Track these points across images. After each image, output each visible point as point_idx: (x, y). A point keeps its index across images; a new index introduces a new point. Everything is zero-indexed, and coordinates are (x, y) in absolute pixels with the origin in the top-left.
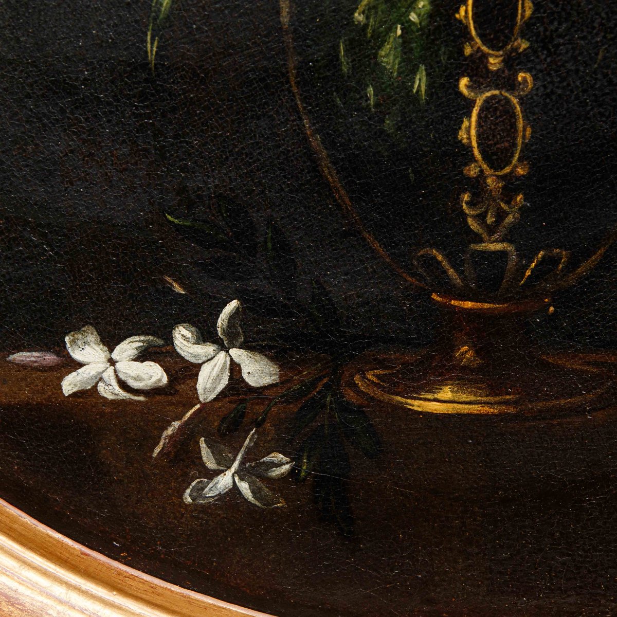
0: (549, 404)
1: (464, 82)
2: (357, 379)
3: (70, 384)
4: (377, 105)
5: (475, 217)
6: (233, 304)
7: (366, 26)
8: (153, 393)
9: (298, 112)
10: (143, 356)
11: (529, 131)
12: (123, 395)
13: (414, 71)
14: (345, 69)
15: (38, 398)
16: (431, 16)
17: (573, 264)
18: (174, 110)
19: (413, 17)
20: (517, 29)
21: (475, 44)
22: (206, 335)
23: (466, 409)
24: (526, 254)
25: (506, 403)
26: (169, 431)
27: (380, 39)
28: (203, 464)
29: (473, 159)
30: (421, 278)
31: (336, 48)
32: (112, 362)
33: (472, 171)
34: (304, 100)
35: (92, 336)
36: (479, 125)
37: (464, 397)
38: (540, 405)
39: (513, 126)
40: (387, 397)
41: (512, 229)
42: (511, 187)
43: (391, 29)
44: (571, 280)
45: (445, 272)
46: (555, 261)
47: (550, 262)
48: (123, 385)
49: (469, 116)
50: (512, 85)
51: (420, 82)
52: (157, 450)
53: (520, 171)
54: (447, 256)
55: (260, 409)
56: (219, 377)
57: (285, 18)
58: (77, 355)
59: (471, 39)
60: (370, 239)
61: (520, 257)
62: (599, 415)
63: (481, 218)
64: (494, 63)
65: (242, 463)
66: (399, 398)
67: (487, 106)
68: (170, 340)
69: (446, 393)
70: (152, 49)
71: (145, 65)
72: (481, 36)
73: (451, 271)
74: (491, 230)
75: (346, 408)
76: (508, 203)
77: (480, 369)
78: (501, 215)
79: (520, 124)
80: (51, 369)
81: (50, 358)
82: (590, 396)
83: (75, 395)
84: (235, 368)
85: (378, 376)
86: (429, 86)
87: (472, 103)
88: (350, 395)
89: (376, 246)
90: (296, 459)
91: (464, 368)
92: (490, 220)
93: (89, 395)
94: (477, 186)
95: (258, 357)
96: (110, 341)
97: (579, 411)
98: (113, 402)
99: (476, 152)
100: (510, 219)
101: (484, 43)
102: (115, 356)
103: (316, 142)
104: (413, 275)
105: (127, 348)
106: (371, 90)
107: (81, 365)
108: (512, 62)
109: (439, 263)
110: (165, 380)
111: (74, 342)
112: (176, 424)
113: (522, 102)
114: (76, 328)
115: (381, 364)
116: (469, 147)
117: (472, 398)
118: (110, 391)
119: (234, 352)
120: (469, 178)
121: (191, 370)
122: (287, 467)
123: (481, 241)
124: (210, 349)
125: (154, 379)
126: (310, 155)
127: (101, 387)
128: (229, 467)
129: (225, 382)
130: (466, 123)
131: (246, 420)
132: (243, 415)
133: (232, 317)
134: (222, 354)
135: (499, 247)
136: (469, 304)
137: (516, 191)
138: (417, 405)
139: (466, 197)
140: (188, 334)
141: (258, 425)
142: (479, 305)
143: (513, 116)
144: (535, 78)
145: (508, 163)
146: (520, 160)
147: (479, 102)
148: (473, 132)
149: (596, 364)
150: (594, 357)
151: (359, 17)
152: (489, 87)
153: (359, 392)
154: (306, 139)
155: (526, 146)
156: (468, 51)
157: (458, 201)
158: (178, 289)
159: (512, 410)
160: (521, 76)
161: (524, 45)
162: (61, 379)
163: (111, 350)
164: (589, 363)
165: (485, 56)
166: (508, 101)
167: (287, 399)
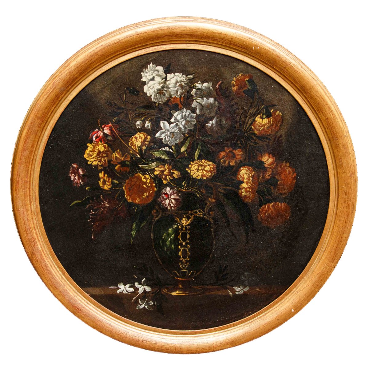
0: (193, 294)
1: (179, 247)
2: (164, 290)
3: (118, 291)
4: (166, 250)
5: (181, 266)
6: (144, 279)
7: (164, 239)
8: (132, 292)
9: (154, 251)
10: (130, 287)
11: (189, 254)
12: (127, 293)
13: (172, 245)
14: (161, 245)
15: (113, 293)
16: (174, 237)
17: (196, 273)
18: (135, 251)
19: (171, 237)
20: (187, 239)
21: (181, 241)
22: (140, 284)
23: (181, 294)
24: (189, 272)
25: (187, 293)
26: (134, 298)
27: (166, 240)
28: (139, 303)
29: (181, 258)
30: (173, 275)
31: (160, 242)
32: (125, 288)
33: (181, 259)
34: (155, 249)
35: (122, 284)
36: (182, 253)
37: (180, 293)
38: (192, 294)
39: (187, 253)
40: (168, 293)
41: (187, 268)
42: (187, 262)
43: (168, 239)
44: (196, 275)
45: (177, 274)
46: (194, 272)
47: (193, 273)
48: (127, 291)
49: (180, 251)
50: (187, 247)
51: (173, 247)
52: (132, 301)
53: (188, 259)
54: (177, 272)
55: (148, 295)
56: (142, 290)
57: (152, 237)
58: (120, 287)
59: (180, 240)
60: (165, 269)
61: (188, 272)
62: (201, 295)
63: (182, 266)
64: (184, 244)
65: (146, 303)
66: (170, 293)
67: (183, 250)
68: (134, 284)
69: (177, 292)
70: (132, 242)
71: (131, 244)
72: (182, 240)
73: (178, 274)
74: (184, 268)
75: (162, 295)
76: (186, 264)
77: (183, 288)
78: (185, 266)
79: (188, 252)
80: (116, 289)
81: (115, 287)
82: (200, 292)
83: (119, 293)
84: (144, 289)
85: (167, 290)
86: (174, 247)
87: (180, 250)
88: (163, 293)
89: (166, 270)
90: (154, 302)
91: (180, 288)
92: (184, 266)
93: (121, 293)
94: (182, 262)
95: (148, 287)
96: (125, 285)
97: (198, 294)
98: (125, 294)
99: (181, 257)
100: (187, 266)
101: (182, 241)
102: (125, 287)
103: (157, 255)
104: (172, 275)
105: (128, 286)
106: (165, 248)
107: (120, 288)
108: (187, 244)
109: (176, 273)
110: (134, 290)
111: (119, 285)
112: (135, 297)
113: (188, 249)
114: (120, 283)
115: (167, 288)
116: (180, 256)
117: (181, 293)
118: (125, 292)
119: (144, 286)
120: (180, 260)
121: (137, 289)
122: (153, 303)
123: (182, 270)
124: (141, 286)
125: (132, 290)
126: (156, 257)
127: (123, 292)
128: (144, 304)
129: (143, 291)
130: (180, 252)
131: (146, 297)
132: (146, 296)
133: (144, 281)
134: (143, 286)
135: (185, 270)
136: (181, 279)
137: (188, 262)
138: (173, 294)
139: (180, 263)
140: (137, 284)
141: (148, 297)
142: (182, 279)
143: (187, 251)
144: (190, 246)
145: (186, 258)
146: (188, 258)
147: (182, 249)
148: (181, 254)
149: (200, 288)
150: (200, 287)
151: (163, 237)
152: (183, 247)
153: (164, 292)
154: (155, 255)
155: (189, 256)
156: (180, 242)
157: (179, 264)
158: (136, 277)
159: (187, 295)
160: (188, 246)
161: (188, 241)
162: (117, 291)
163: (125, 286)
164: (199, 288)
165: (183, 243)
166: (186, 249)
167: (153, 293)
